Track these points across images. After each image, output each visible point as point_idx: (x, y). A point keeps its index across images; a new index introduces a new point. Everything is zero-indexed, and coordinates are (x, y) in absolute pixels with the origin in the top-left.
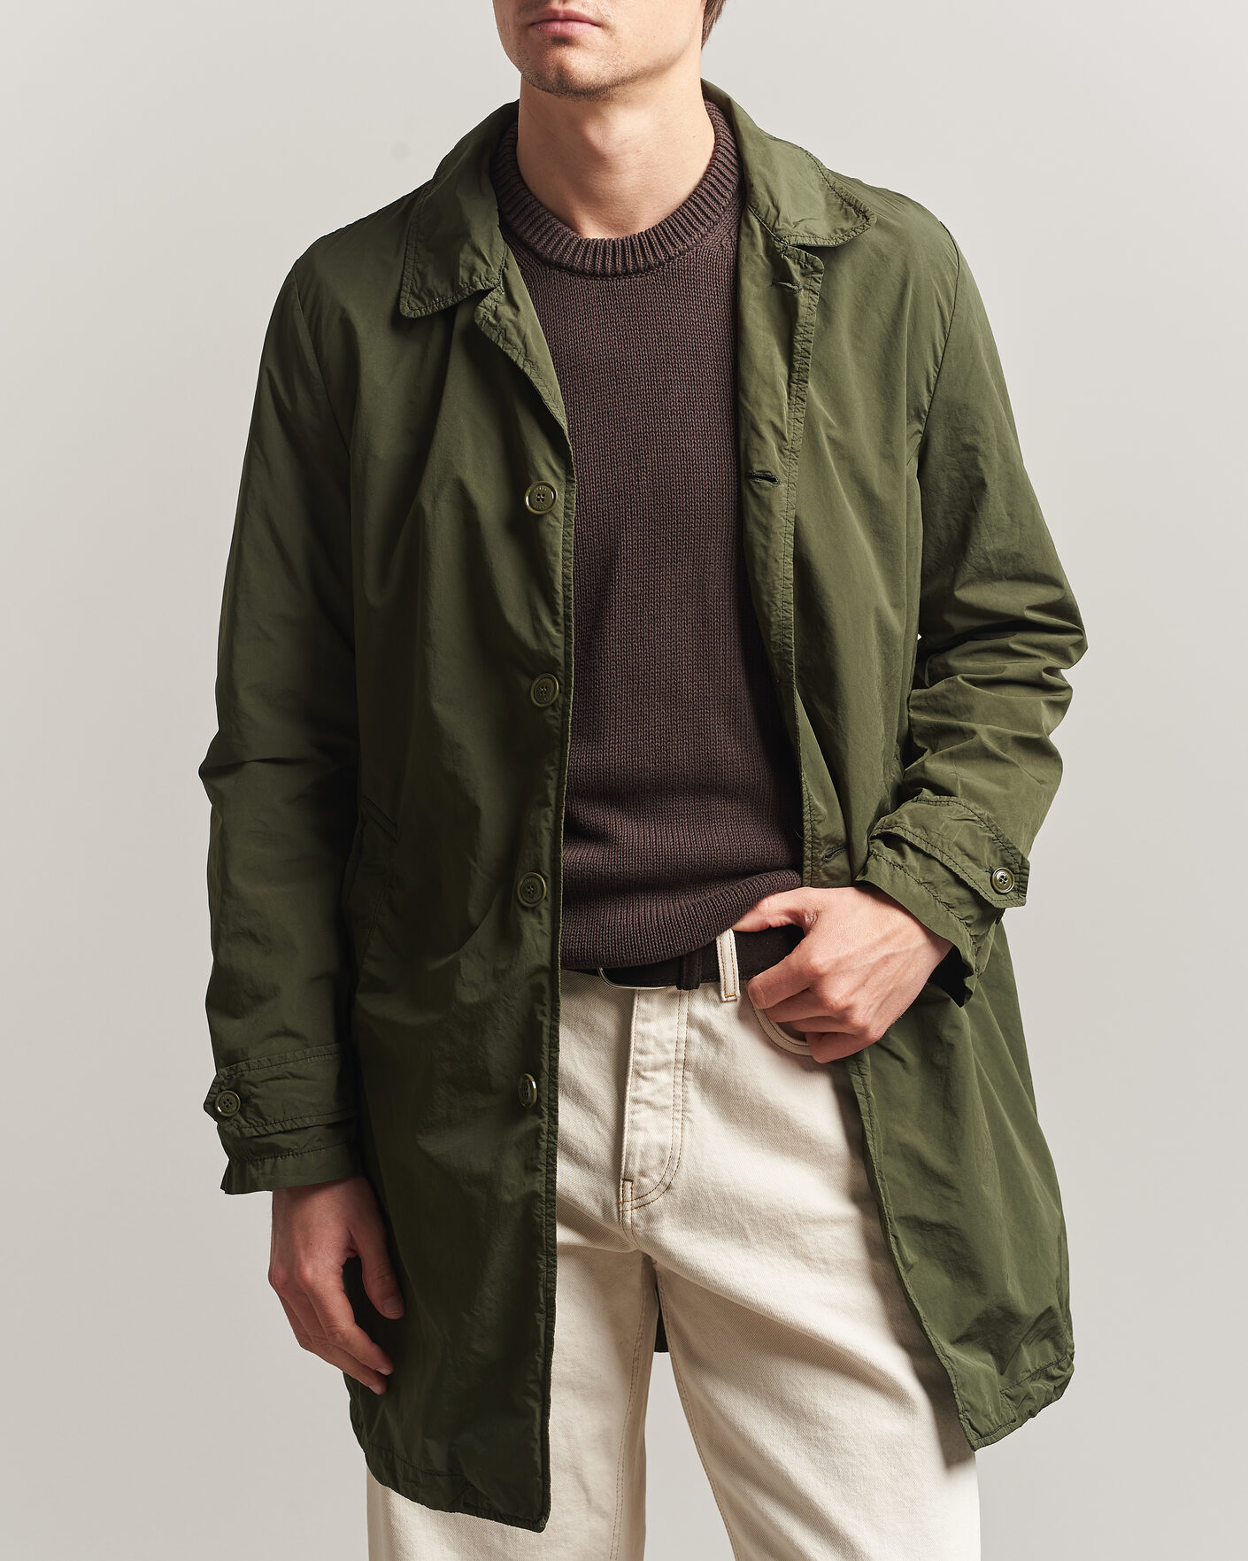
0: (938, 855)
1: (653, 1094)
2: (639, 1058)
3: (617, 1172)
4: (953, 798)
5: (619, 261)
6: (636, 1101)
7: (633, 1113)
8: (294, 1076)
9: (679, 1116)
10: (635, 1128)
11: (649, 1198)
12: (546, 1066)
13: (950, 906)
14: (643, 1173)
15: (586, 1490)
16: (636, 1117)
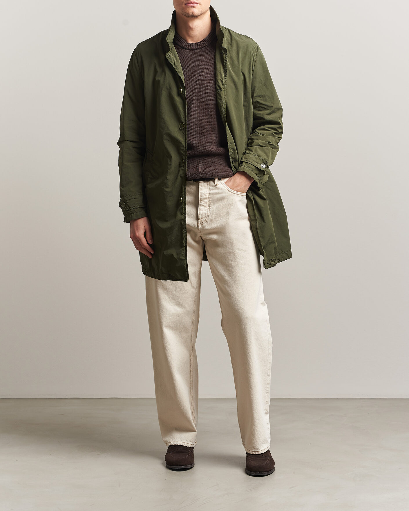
0: (249, 162)
1: (204, 204)
2: (201, 197)
3: (197, 219)
4: (252, 152)
5: (195, 47)
6: (200, 205)
7: (200, 207)
8: (134, 199)
9: (209, 208)
10: (200, 210)
11: (203, 223)
12: (184, 195)
13: (253, 171)
14: (202, 218)
15: (191, 283)
16: (200, 208)
